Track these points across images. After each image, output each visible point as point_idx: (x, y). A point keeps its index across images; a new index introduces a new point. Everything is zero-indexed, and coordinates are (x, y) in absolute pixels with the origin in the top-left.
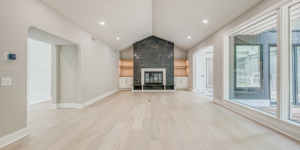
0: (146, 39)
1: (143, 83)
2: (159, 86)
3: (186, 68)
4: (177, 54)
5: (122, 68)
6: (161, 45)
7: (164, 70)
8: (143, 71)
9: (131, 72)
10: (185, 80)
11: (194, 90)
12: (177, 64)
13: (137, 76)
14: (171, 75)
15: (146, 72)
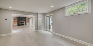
1: (20, 24)
2: (24, 25)
4: (27, 19)
5: (14, 22)
7: (24, 22)
8: (20, 22)
9: (17, 22)
12: (27, 21)
14: (26, 23)
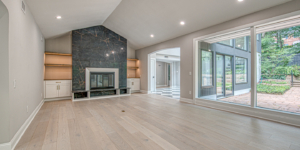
0: (93, 28)
1: (88, 89)
2: (110, 90)
3: (136, 68)
5: (47, 66)
6: (112, 40)
7: (116, 71)
8: (88, 71)
9: (69, 73)
10: (136, 82)
11: (149, 92)
12: (129, 64)
13: (77, 79)
15: (92, 73)
